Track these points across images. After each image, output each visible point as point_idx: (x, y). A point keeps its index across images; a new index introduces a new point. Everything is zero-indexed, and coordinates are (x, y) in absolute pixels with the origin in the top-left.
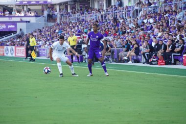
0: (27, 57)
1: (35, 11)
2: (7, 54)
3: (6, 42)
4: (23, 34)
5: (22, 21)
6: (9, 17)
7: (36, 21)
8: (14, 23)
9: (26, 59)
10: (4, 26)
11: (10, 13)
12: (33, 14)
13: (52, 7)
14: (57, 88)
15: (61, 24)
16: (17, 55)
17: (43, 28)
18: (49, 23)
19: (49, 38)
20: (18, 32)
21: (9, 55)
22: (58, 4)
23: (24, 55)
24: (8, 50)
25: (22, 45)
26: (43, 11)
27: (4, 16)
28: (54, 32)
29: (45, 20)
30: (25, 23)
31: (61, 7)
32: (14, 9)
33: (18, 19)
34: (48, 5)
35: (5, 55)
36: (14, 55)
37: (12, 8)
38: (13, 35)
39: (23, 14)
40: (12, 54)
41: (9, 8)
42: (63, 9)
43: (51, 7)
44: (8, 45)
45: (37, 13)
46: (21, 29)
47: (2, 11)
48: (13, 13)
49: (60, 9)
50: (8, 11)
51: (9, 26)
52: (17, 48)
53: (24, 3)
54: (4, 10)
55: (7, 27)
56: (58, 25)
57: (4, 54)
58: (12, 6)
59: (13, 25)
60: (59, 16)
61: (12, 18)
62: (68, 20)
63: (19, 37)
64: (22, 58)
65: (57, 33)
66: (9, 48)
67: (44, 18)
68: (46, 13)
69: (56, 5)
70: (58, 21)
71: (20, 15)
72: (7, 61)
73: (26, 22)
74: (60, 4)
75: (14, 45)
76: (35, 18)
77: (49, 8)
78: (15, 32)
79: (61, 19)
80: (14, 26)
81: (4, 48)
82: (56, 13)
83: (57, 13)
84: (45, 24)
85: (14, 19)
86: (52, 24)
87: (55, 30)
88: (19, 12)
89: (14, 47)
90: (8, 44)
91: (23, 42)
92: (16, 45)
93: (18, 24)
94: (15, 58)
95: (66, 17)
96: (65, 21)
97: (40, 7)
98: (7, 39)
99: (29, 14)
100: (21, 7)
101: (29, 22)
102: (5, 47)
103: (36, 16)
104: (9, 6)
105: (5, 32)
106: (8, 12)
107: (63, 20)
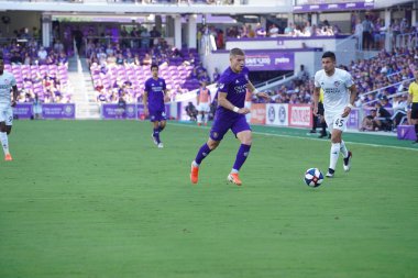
0: (315, 127)
1: (336, 26)
2: (272, 121)
3: (270, 94)
4: (307, 78)
5: (305, 49)
6: (278, 39)
7: (337, 47)
8: (289, 53)
9: (312, 132)
10: (267, 61)
11: (282, 31)
12: (330, 33)
13: (374, 15)
14: (384, 199)
15: (394, 54)
16: (293, 123)
17: (353, 63)
18: (366, 52)
19: (364, 85)
20: (297, 73)
21: (277, 123)
22: (389, 9)
23: (308, 123)
24: (273, 112)
25: (305, 101)
26: (353, 25)
27: (268, 37)
28: (378, 72)
29: (357, 45)
30: (312, 53)
31: (396, 16)
32: (290, 21)
33: (297, 44)
34: (364, 11)
35: (268, 122)
36: (286, 124)
37: (286, 20)
38: (285, 80)
39: (308, 33)
40: (282, 121)
41: (279, 19)
42: (400, 20)
43: (372, 17)
44: (274, 102)
45: (339, 31)
46: (302, 67)
47: (264, 26)
48: (286, 30)
49: (392, 21)
50: (277, 26)
51: (278, 60)
52: (294, 108)
53: (312, 7)
54: (269, 25)
55: (273, 61)
56: (387, 55)
57: (264, 120)
58: (285, 16)
59: (286, 56)
60: (389, 35)
61: (285, 42)
62: (410, 44)
63: (299, 83)
64: (305, 131)
65: (385, 74)
66: (277, 107)
67: (355, 41)
68: (360, 29)
69: (383, 10)
70: (388, 47)
71: (301, 34)
72: (272, 137)
73: (315, 50)
74: (394, 9)
75: (287, 101)
76: (334, 41)
77: (367, 17)
78: (290, 73)
79: (394, 43)
80: (287, 60)
81: (264, 108)
82: (382, 29)
83: (386, 28)
84: (357, 54)
85: (289, 45)
86: (373, 54)
87: (380, 68)
88: (301, 27)
89: (286, 106)
90: (274, 98)
91: (308, 95)
92: (291, 102)
93: (297, 55)
94: (290, 130)
95: (407, 36)
96: (403, 46)
97: (347, 17)
98: (272, 88)
99: (324, 33)
100: (306, 17)
101: (321, 50)
102: (268, 106)
103: (337, 37)
104: (279, 16)
105: (268, 72)
106: (276, 30)
107: (398, 45)
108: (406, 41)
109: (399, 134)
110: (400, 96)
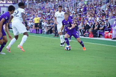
1: (13, 1)
5: (4, 6)
12: (11, 2)
15: (29, 9)
30: (6, 8)
39: (5, 2)
46: (3, 12)
60: (28, 4)
62: (33, 7)
65: (27, 15)
70: (27, 7)
71: (3, 2)
82: (26, 2)
93: (2, 8)
95: (32, 5)
99: (9, 3)
103: (14, 4)
107: (30, 7)
108: (32, 6)
109: (30, 31)
110: (31, 21)
